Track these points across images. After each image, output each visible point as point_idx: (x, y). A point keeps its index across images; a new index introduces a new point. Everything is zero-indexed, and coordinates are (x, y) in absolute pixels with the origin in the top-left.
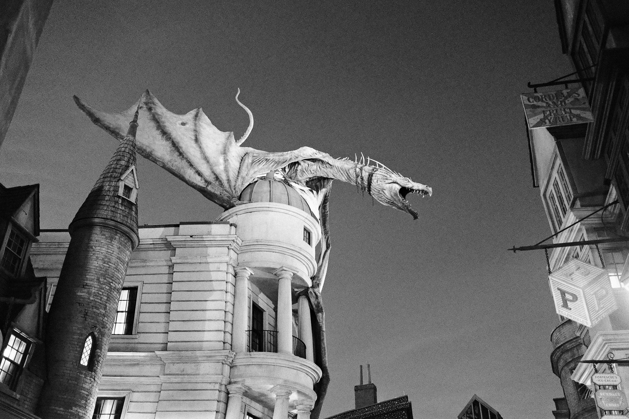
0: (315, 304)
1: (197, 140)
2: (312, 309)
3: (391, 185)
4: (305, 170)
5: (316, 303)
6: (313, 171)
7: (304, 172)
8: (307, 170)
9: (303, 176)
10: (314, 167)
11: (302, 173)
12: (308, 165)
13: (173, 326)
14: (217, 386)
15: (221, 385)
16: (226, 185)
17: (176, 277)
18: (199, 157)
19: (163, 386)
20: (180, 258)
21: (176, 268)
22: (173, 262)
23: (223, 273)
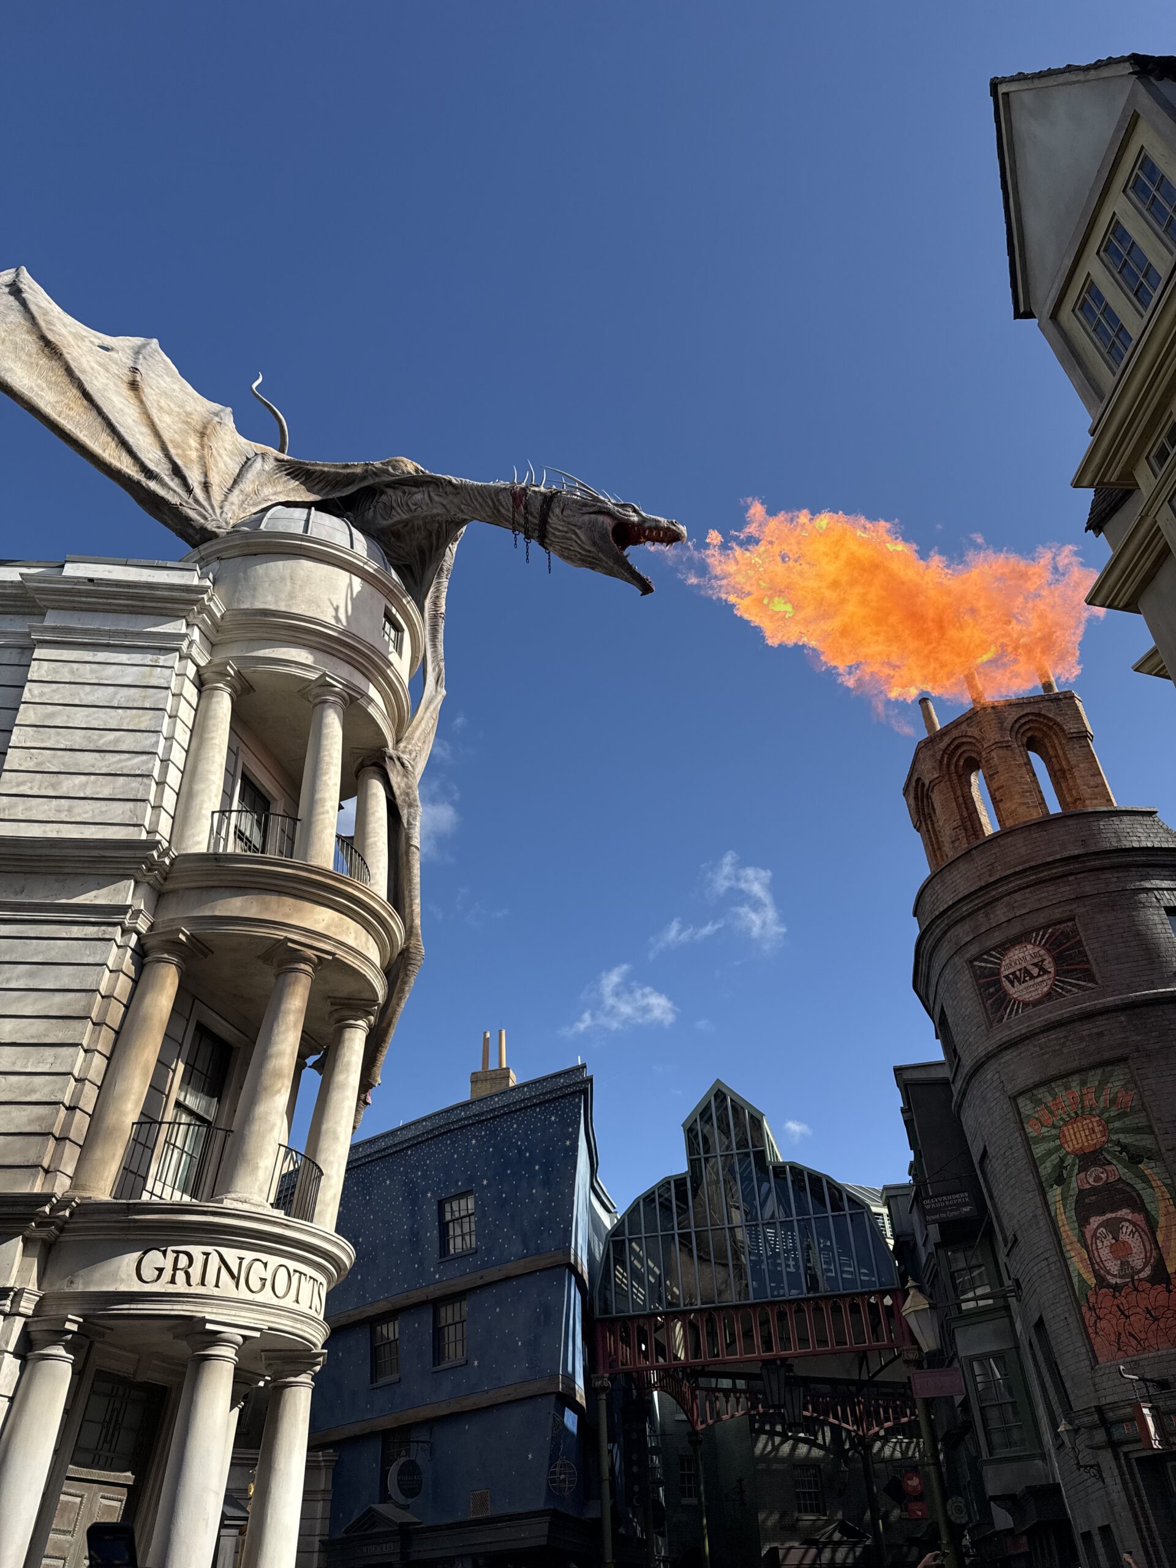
0: (399, 787)
1: (134, 386)
2: (391, 798)
3: (593, 516)
4: (394, 505)
5: (403, 785)
6: (415, 504)
7: (392, 508)
8: (400, 505)
9: (390, 516)
10: (419, 496)
11: (389, 508)
12: (404, 493)
13: (10, 783)
14: (115, 933)
15: (125, 930)
16: (198, 491)
17: (38, 671)
18: (135, 418)
20: (54, 629)
21: (41, 651)
22: (36, 635)
23: (166, 672)
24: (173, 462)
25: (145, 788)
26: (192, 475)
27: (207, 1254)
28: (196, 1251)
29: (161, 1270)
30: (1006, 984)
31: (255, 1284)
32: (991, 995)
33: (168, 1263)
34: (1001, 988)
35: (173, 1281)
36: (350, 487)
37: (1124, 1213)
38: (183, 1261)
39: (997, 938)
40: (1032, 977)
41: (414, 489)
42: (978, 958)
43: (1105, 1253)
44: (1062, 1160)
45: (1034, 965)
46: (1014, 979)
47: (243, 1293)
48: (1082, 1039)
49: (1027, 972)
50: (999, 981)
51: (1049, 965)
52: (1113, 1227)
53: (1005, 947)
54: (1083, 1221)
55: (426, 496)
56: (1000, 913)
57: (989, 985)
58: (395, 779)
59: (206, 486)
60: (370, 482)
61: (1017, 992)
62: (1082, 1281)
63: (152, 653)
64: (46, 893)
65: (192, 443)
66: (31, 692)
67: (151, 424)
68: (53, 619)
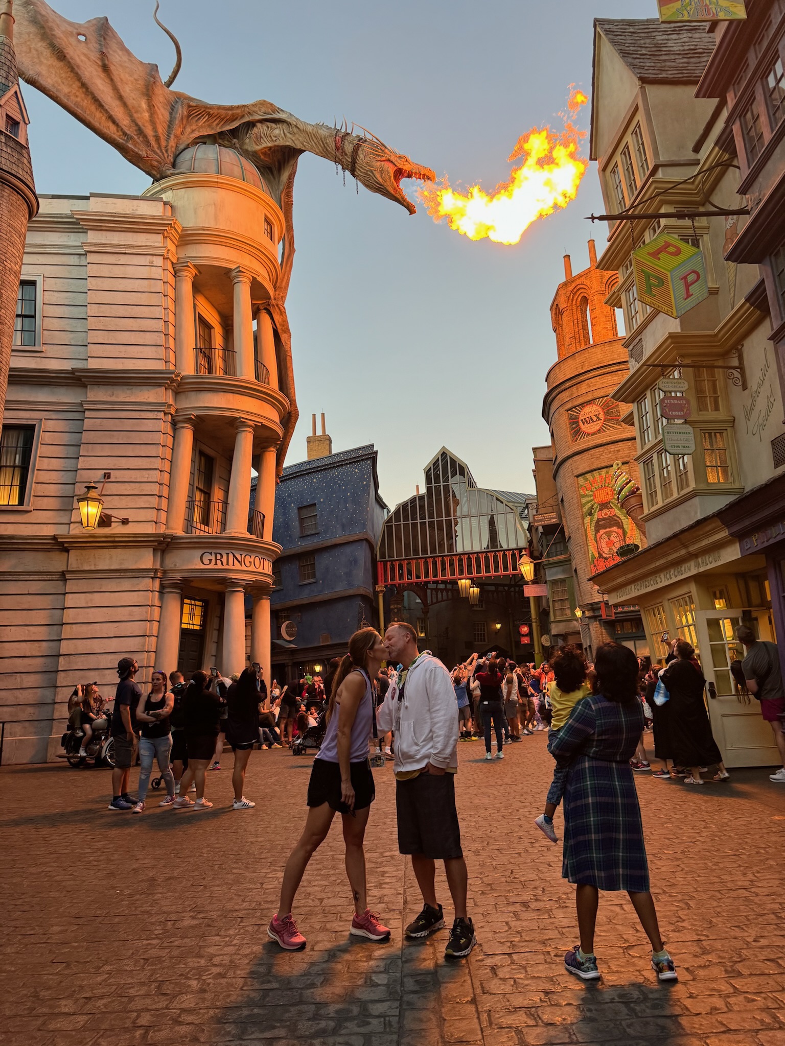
0: (279, 324)
1: (105, 68)
2: (275, 329)
3: (383, 163)
4: (263, 136)
5: (281, 322)
6: (275, 136)
7: (261, 137)
8: (266, 136)
9: (260, 143)
10: (277, 132)
11: (259, 139)
12: (268, 127)
13: (93, 337)
14: (161, 415)
15: (165, 414)
16: (153, 143)
17: (92, 270)
18: (111, 94)
19: (87, 414)
20: (95, 244)
21: (91, 258)
22: (86, 248)
23: (159, 269)
24: (137, 125)
25: (160, 339)
26: (149, 131)
27: (228, 554)
28: (224, 552)
29: (210, 560)
30: (581, 423)
31: (248, 564)
32: (574, 428)
33: (213, 558)
34: (579, 425)
35: (216, 564)
36: (234, 123)
37: (615, 529)
38: (219, 557)
39: (580, 400)
40: (593, 421)
41: (273, 125)
42: (570, 409)
43: (604, 545)
44: (593, 506)
45: (596, 415)
46: (585, 421)
47: (244, 568)
48: (610, 452)
49: (591, 419)
50: (578, 422)
51: (602, 416)
52: (609, 534)
53: (583, 405)
54: (597, 531)
55: (282, 132)
56: (584, 388)
57: (574, 423)
58: (277, 317)
59: (157, 139)
60: (246, 119)
61: (584, 428)
62: (593, 555)
63: (149, 257)
64: (123, 395)
65: (144, 106)
66: (92, 283)
67: (120, 98)
68: (93, 237)
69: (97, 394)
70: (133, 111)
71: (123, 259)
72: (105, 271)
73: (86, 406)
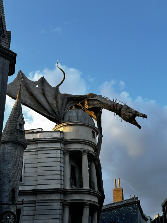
1: (44, 94)
10: (95, 103)
13: (39, 178)
14: (59, 203)
15: (61, 203)
16: (57, 114)
17: (39, 156)
18: (45, 102)
19: (37, 204)
20: (40, 148)
21: (39, 152)
22: (37, 149)
23: (59, 154)
24: (52, 109)
25: (59, 177)
26: (56, 110)
41: (94, 101)
55: (97, 103)
58: (97, 163)
59: (59, 112)
63: (56, 150)
64: (48, 197)
65: (55, 102)
66: (39, 160)
67: (48, 102)
68: (39, 146)
69: (40, 197)
70: (51, 105)
71: (48, 152)
72: (43, 156)
73: (36, 202)
